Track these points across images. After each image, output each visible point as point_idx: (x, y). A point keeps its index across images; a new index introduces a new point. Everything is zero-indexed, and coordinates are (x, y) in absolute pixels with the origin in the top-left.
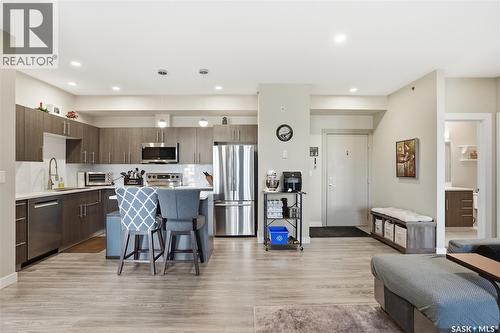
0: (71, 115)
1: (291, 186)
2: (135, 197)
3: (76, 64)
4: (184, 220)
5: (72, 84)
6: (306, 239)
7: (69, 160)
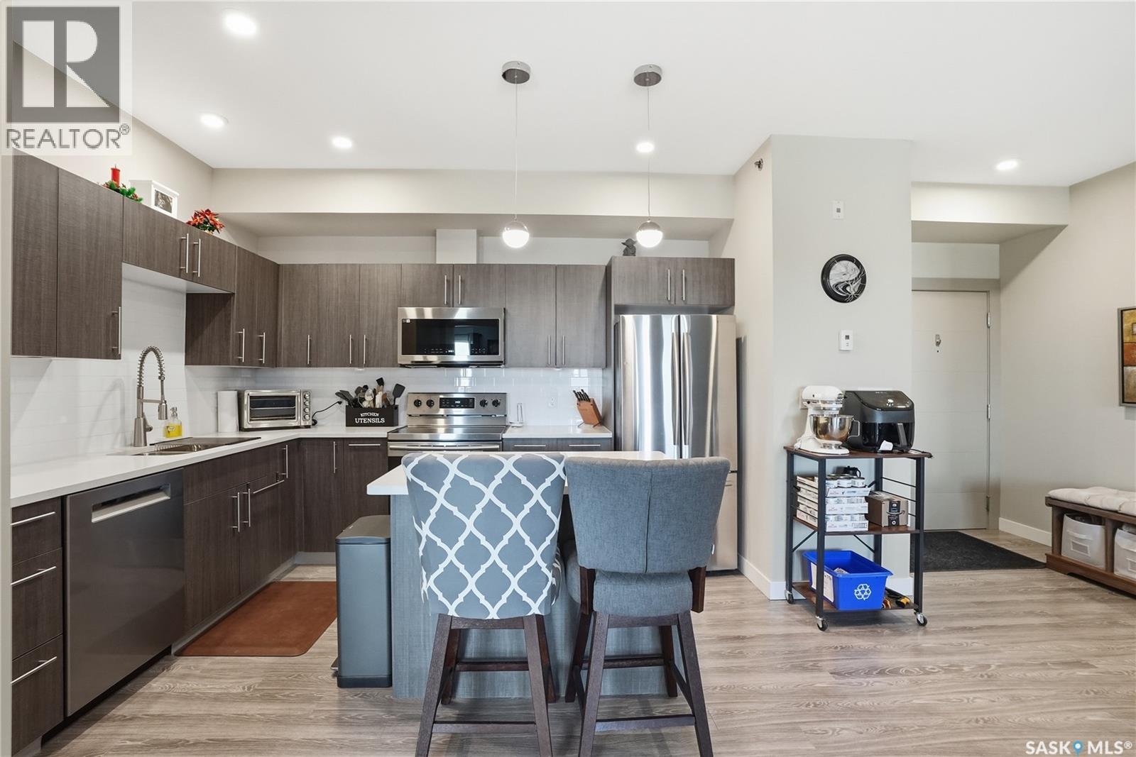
0: (205, 221)
5: (212, 122)
7: (195, 354)
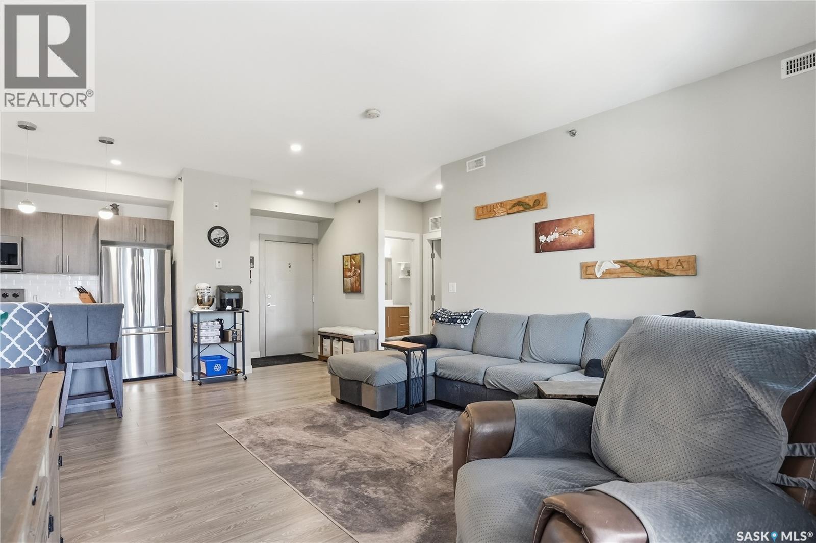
1: (230, 302)
6: (249, 369)
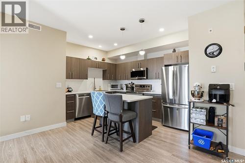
2: (100, 98)
3: (91, 37)
4: (115, 114)
